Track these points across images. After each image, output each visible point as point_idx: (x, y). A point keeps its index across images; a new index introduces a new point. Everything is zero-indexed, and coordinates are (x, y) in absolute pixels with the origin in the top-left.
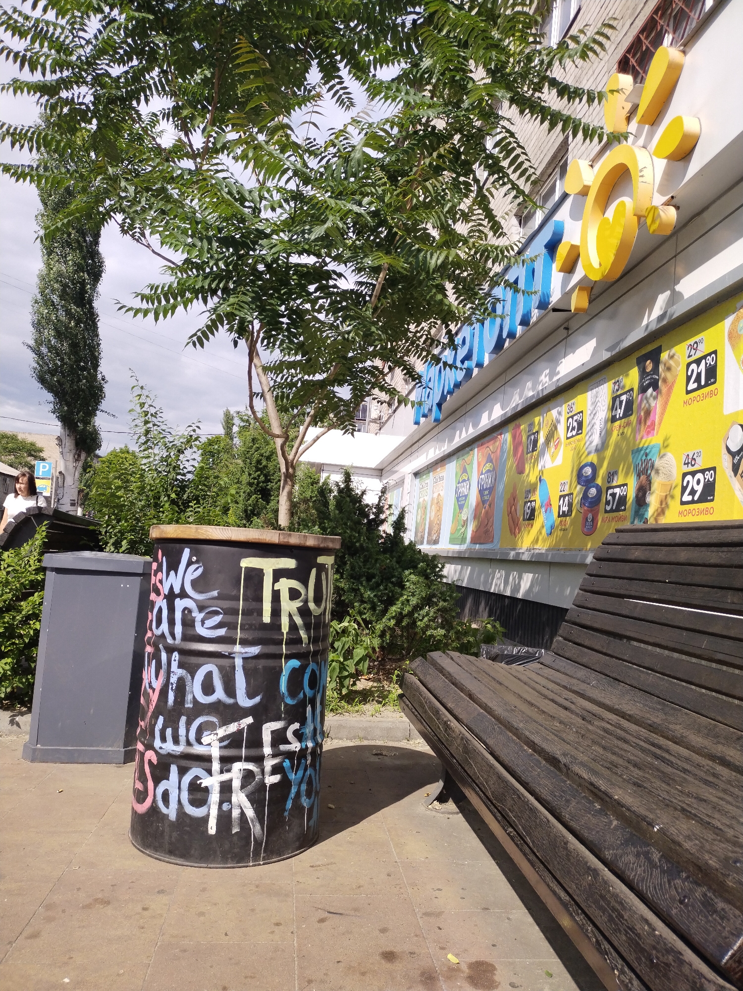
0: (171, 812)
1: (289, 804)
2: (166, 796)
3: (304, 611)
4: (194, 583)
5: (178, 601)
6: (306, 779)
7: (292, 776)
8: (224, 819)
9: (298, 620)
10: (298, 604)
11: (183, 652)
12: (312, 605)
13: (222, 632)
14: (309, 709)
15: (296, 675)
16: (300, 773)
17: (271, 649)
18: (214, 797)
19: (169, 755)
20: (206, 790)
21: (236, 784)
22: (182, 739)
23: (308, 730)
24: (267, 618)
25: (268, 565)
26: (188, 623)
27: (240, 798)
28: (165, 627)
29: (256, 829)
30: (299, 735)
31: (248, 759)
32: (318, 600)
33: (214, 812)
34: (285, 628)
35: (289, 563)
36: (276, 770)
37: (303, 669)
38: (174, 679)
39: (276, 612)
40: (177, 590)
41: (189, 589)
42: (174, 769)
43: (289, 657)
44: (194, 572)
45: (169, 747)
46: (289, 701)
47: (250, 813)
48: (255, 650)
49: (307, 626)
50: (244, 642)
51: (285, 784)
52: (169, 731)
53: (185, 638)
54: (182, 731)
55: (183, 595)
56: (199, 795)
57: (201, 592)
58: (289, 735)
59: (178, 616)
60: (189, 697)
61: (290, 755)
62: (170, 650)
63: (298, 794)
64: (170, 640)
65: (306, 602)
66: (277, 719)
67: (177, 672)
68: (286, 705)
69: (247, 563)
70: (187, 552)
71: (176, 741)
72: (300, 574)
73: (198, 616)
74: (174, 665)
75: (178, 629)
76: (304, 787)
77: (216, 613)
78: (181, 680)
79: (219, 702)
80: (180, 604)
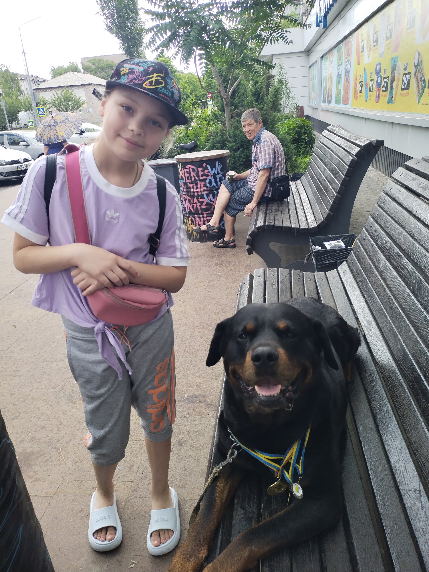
4: (221, 170)
5: (217, 176)
40: (216, 173)
41: (219, 172)
44: (220, 167)
55: (218, 174)
59: (218, 180)
70: (217, 161)
80: (218, 176)
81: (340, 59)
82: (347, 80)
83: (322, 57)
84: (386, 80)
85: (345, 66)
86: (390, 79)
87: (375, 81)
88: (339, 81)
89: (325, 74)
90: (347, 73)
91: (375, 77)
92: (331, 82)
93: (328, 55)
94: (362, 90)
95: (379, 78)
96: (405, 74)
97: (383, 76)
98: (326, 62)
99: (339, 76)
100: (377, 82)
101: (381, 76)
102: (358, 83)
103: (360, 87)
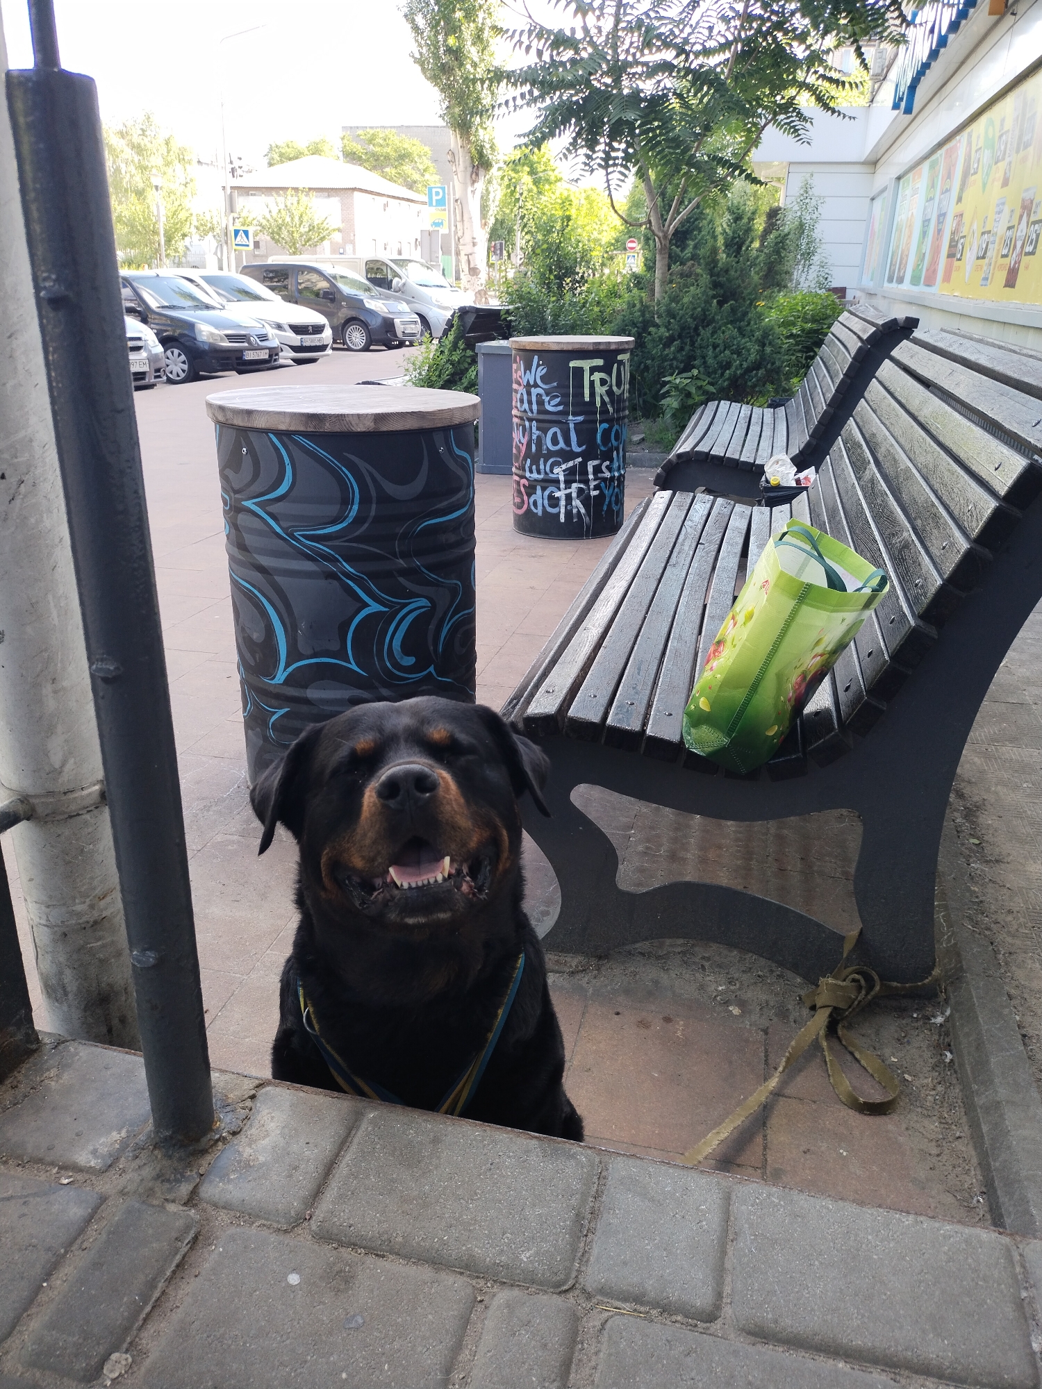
0: (539, 511)
1: (605, 508)
2: (535, 503)
3: (610, 393)
4: (542, 378)
6: (614, 494)
7: (606, 492)
8: (569, 514)
9: (607, 399)
10: (606, 388)
11: (538, 421)
12: (615, 388)
13: (561, 408)
14: (615, 453)
15: (606, 433)
16: (611, 490)
17: (591, 417)
18: (563, 503)
19: (535, 480)
20: (558, 499)
21: (574, 495)
22: (542, 471)
23: (616, 465)
24: (587, 399)
25: (586, 365)
26: (540, 403)
27: (577, 503)
28: (526, 406)
29: (586, 520)
30: (609, 468)
31: (580, 482)
32: (619, 384)
33: (563, 510)
34: (598, 404)
35: (599, 362)
36: (596, 488)
37: (610, 429)
38: (534, 437)
39: (592, 394)
40: (532, 383)
41: (539, 382)
42: (539, 488)
43: (601, 422)
44: (542, 371)
45: (535, 476)
46: (603, 448)
47: (583, 511)
48: (580, 418)
49: (612, 402)
50: (574, 414)
51: (602, 496)
52: (534, 467)
53: (539, 412)
54: (542, 467)
55: (536, 385)
56: (554, 501)
57: (546, 384)
58: (603, 468)
59: (534, 399)
60: (545, 447)
61: (604, 480)
62: (530, 420)
63: (610, 502)
64: (530, 414)
65: (611, 386)
66: (597, 459)
67: (536, 433)
68: (601, 450)
69: (572, 364)
70: (536, 357)
71: (539, 472)
72: (606, 369)
73: (547, 399)
74: (534, 429)
75: (535, 407)
76: (613, 499)
77: (557, 397)
78: (539, 438)
79: (562, 449)
80: (534, 391)
81: (933, 186)
82: (939, 232)
83: (899, 178)
85: (940, 201)
88: (924, 234)
89: (901, 217)
90: (941, 216)
92: (910, 237)
93: (911, 175)
98: (906, 190)
99: (926, 222)
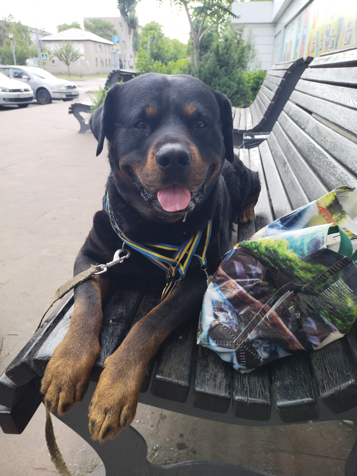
82: (303, 43)
83: (286, 26)
84: (333, 38)
85: (303, 31)
86: (336, 37)
87: (324, 41)
88: (297, 45)
89: (287, 40)
90: (304, 37)
91: (325, 37)
92: (291, 47)
93: (290, 25)
94: (313, 50)
95: (328, 38)
96: (348, 31)
97: (331, 35)
98: (289, 30)
99: (297, 41)
100: (326, 42)
101: (329, 36)
102: (311, 44)
103: (313, 48)
